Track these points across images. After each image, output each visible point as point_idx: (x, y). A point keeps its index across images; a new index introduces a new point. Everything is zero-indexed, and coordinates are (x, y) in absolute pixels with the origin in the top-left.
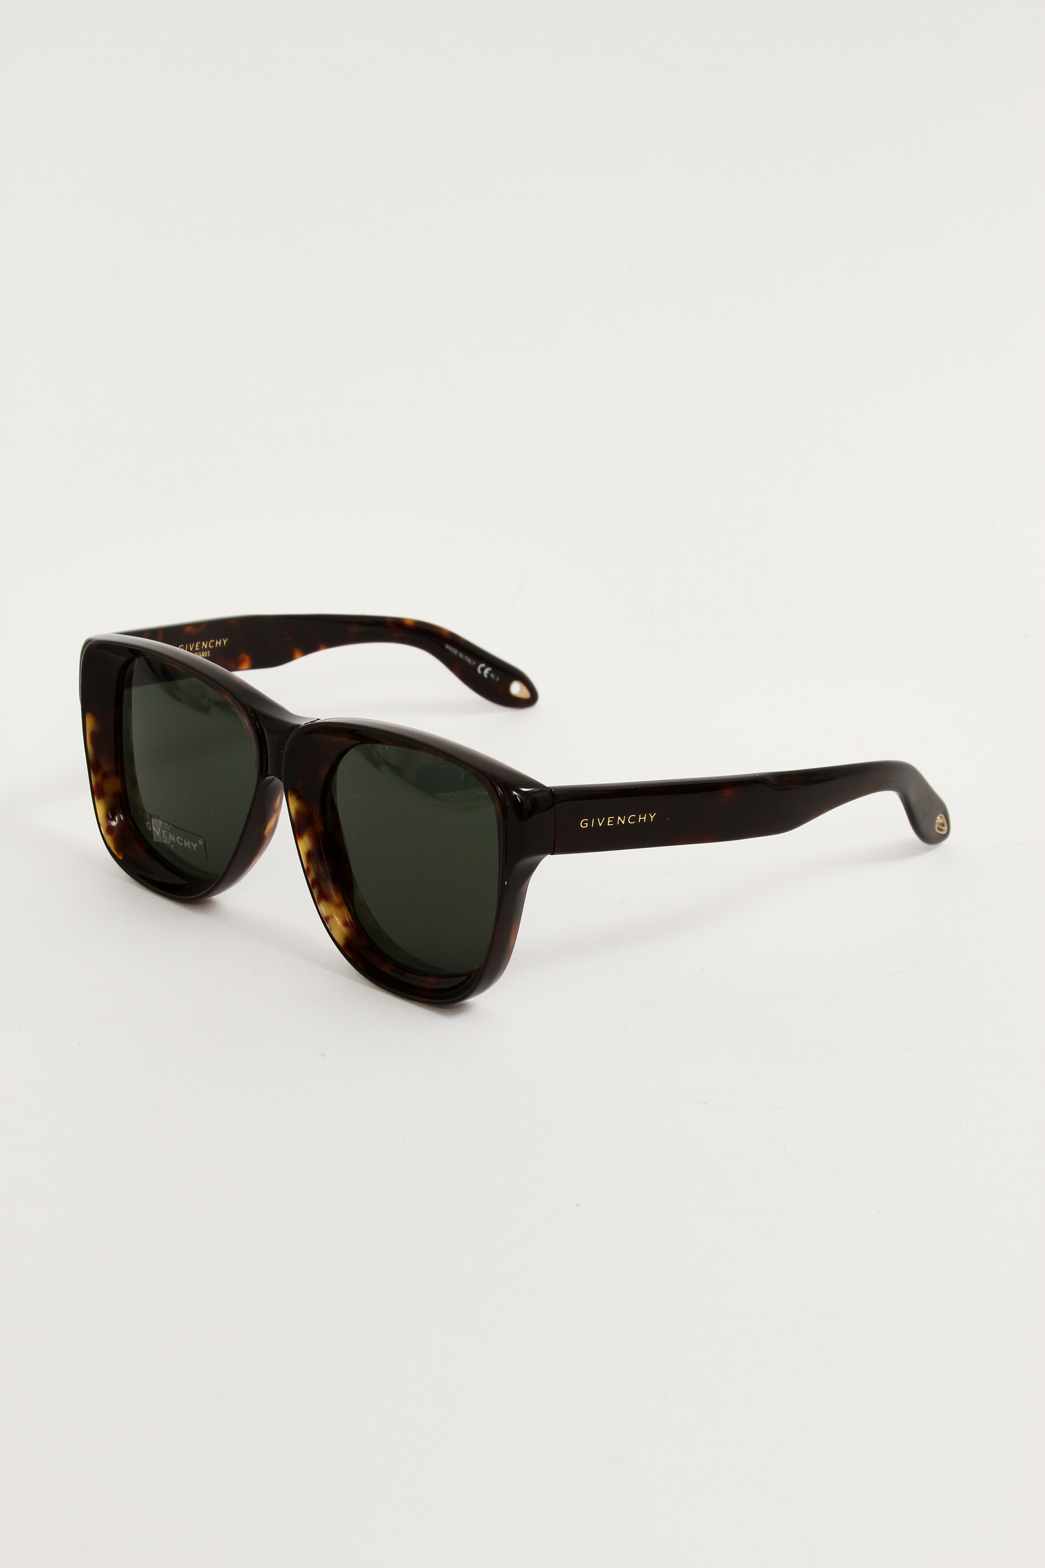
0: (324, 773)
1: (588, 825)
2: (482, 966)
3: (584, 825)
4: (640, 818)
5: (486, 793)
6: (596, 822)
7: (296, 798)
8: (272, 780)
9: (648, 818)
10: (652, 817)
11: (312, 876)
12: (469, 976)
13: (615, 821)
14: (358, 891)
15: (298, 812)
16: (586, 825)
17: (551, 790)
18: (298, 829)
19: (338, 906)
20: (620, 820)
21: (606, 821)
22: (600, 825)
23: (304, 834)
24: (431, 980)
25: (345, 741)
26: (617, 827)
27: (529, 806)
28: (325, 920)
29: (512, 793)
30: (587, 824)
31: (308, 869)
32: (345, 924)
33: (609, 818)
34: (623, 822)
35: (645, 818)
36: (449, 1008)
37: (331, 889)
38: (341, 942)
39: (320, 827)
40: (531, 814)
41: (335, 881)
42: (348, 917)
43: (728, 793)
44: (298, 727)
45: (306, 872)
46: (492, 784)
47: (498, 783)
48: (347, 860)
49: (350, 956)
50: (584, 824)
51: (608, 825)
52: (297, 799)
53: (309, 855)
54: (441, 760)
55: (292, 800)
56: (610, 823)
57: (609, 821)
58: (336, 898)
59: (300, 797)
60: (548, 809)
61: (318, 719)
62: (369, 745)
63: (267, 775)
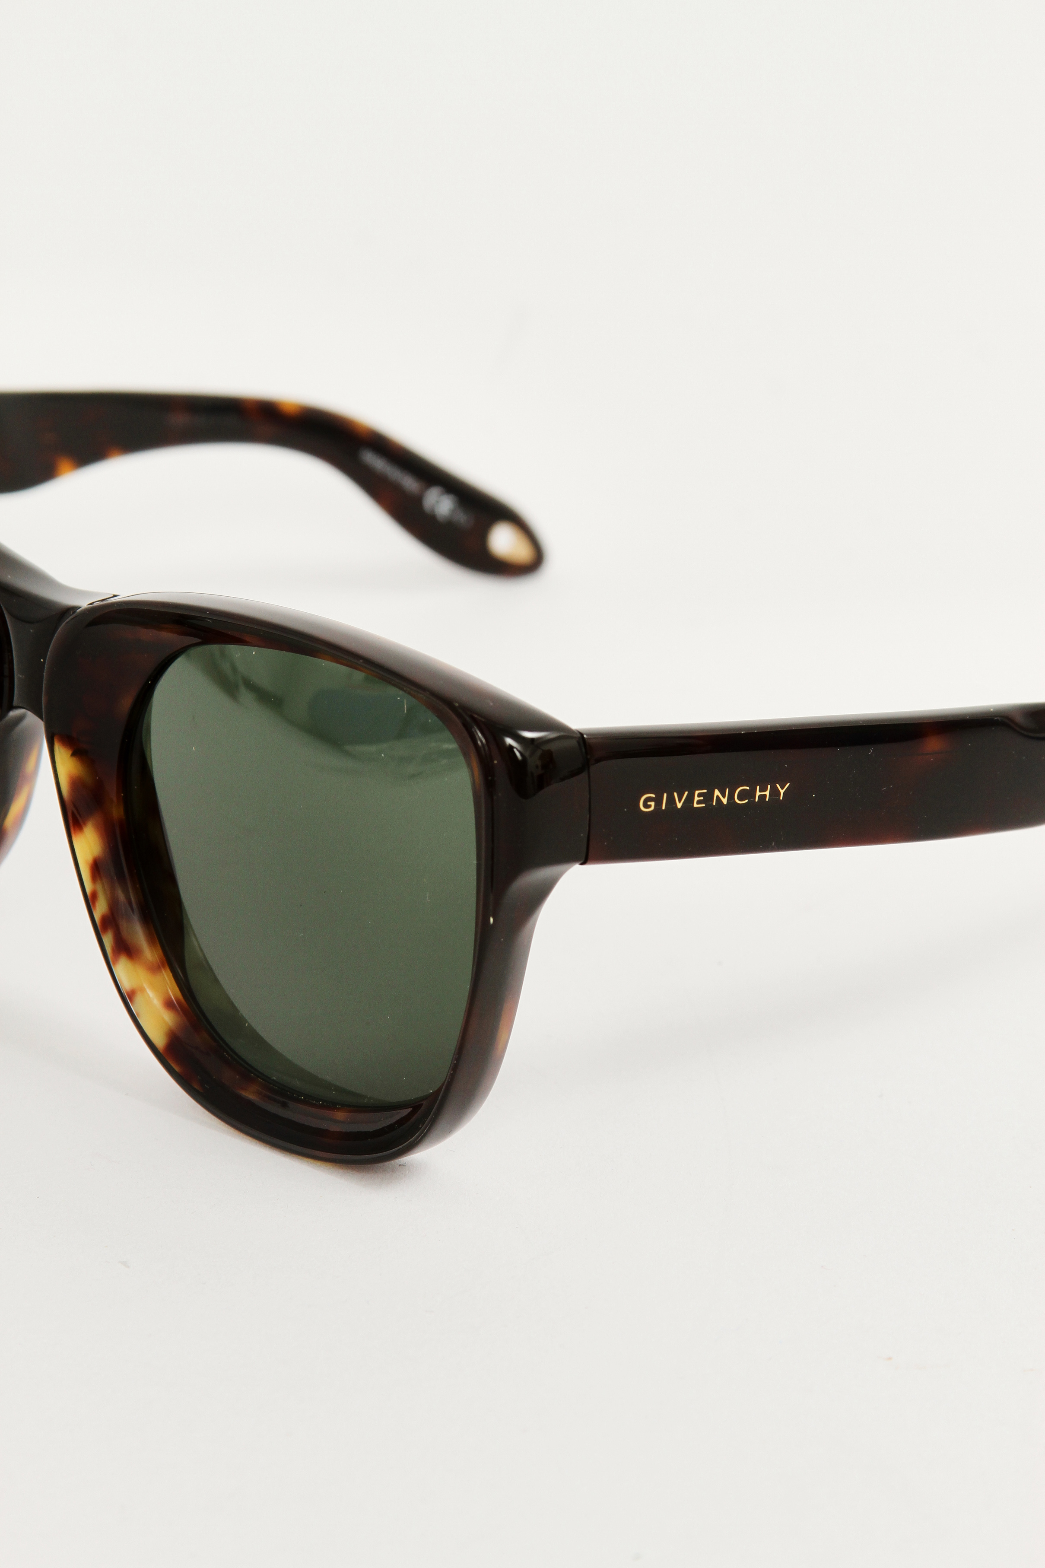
0: (126, 703)
1: (655, 805)
2: (443, 1084)
3: (646, 806)
4: (758, 793)
5: (453, 746)
6: (671, 800)
7: (70, 752)
8: (21, 719)
9: (775, 793)
10: (782, 792)
11: (101, 909)
12: (415, 1106)
13: (708, 797)
14: (194, 939)
15: (76, 784)
16: (650, 806)
17: (582, 734)
18: (73, 814)
19: (154, 969)
20: (718, 796)
21: (690, 798)
22: (679, 805)
23: (85, 824)
24: (340, 1115)
25: (169, 637)
26: (713, 812)
27: (537, 767)
28: (127, 998)
29: (504, 742)
30: (653, 804)
31: (94, 895)
32: (169, 1004)
33: (697, 792)
34: (725, 801)
35: (767, 793)
36: (376, 1172)
37: (139, 935)
38: (160, 1041)
39: (117, 812)
40: (542, 782)
41: (147, 919)
42: (173, 991)
43: (934, 744)
44: (74, 612)
45: (90, 901)
46: (467, 727)
47: (475, 721)
48: (170, 877)
49: (177, 1068)
50: (646, 804)
51: (695, 805)
52: (73, 755)
53: (97, 867)
54: (359, 676)
55: (63, 755)
56: (699, 802)
57: (696, 799)
58: (150, 953)
59: (78, 753)
60: (573, 774)
61: (115, 596)
62: (215, 648)
63: (12, 707)
